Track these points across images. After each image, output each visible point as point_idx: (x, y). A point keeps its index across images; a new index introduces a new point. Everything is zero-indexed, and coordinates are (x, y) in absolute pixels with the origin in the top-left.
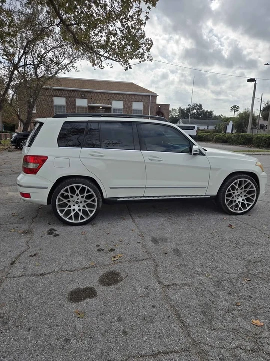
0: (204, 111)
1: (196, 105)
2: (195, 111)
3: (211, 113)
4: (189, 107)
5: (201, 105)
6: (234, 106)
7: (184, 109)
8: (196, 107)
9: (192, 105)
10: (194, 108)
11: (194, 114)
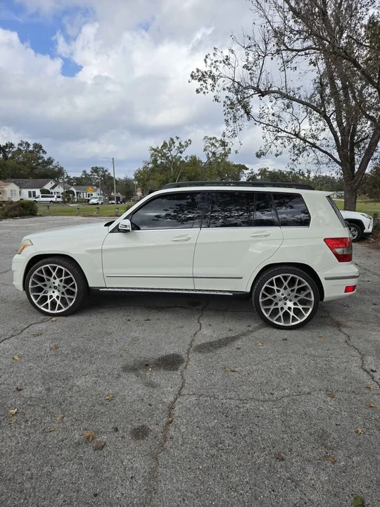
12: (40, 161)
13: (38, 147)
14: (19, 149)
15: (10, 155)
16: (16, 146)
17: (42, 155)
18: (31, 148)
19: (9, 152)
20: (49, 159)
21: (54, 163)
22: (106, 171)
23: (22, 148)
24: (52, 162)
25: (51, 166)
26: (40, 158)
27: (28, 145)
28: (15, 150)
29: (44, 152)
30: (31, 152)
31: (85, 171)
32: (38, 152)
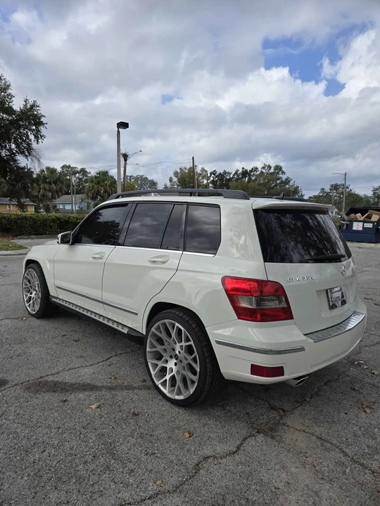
12: (278, 182)
13: (278, 168)
14: (262, 172)
15: (254, 178)
16: (260, 169)
17: (281, 175)
18: (272, 170)
19: (253, 175)
20: (287, 179)
21: (291, 183)
22: (347, 188)
23: (264, 171)
24: (289, 182)
25: (287, 186)
26: (279, 179)
27: (270, 167)
28: (258, 173)
29: (283, 173)
30: (271, 174)
31: (323, 189)
32: (278, 173)
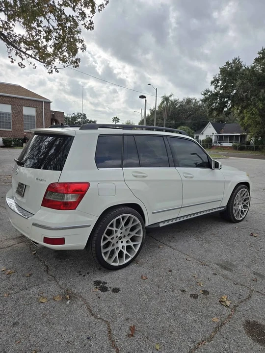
0: (88, 120)
1: (80, 114)
2: (79, 120)
3: (94, 122)
4: (73, 115)
5: (85, 115)
6: (115, 118)
7: (69, 118)
8: (80, 116)
9: (76, 114)
10: (79, 117)
11: (79, 122)
